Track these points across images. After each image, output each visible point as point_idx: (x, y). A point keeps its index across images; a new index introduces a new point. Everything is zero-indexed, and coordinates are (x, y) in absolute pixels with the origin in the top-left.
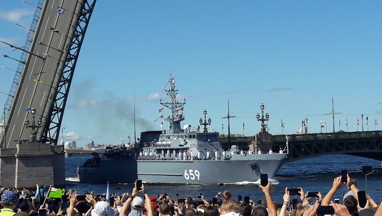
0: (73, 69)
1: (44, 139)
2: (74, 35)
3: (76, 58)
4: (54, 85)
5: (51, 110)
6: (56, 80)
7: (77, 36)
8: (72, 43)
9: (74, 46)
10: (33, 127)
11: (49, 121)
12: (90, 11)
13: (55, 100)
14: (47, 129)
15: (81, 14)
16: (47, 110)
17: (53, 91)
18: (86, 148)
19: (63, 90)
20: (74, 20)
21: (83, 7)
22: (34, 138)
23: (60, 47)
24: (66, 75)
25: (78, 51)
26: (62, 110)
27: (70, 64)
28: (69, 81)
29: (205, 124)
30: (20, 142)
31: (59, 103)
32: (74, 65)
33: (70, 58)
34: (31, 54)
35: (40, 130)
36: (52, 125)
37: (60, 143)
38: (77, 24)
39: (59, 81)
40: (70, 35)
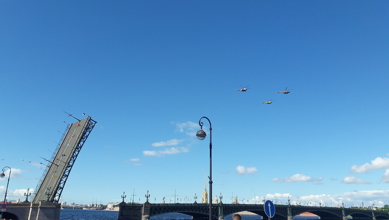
0: (70, 171)
1: (53, 200)
2: (72, 157)
3: (72, 166)
4: (61, 177)
5: (58, 188)
6: (62, 175)
7: (73, 157)
8: (71, 160)
9: (72, 161)
10: (48, 195)
11: (56, 192)
12: (81, 147)
13: (60, 184)
14: (54, 196)
15: (77, 148)
16: (56, 188)
17: (60, 179)
18: (71, 205)
19: (64, 180)
20: (73, 150)
21: (78, 145)
22: (48, 200)
23: (65, 161)
24: (66, 173)
25: (73, 163)
26: (62, 188)
27: (69, 169)
28: (67, 176)
29: (123, 198)
30: (42, 201)
31: (61, 185)
32: (70, 170)
33: (69, 166)
34: (52, 163)
35: (52, 196)
36: (57, 194)
37: (59, 202)
38: (74, 152)
39: (63, 176)
40: (70, 157)
